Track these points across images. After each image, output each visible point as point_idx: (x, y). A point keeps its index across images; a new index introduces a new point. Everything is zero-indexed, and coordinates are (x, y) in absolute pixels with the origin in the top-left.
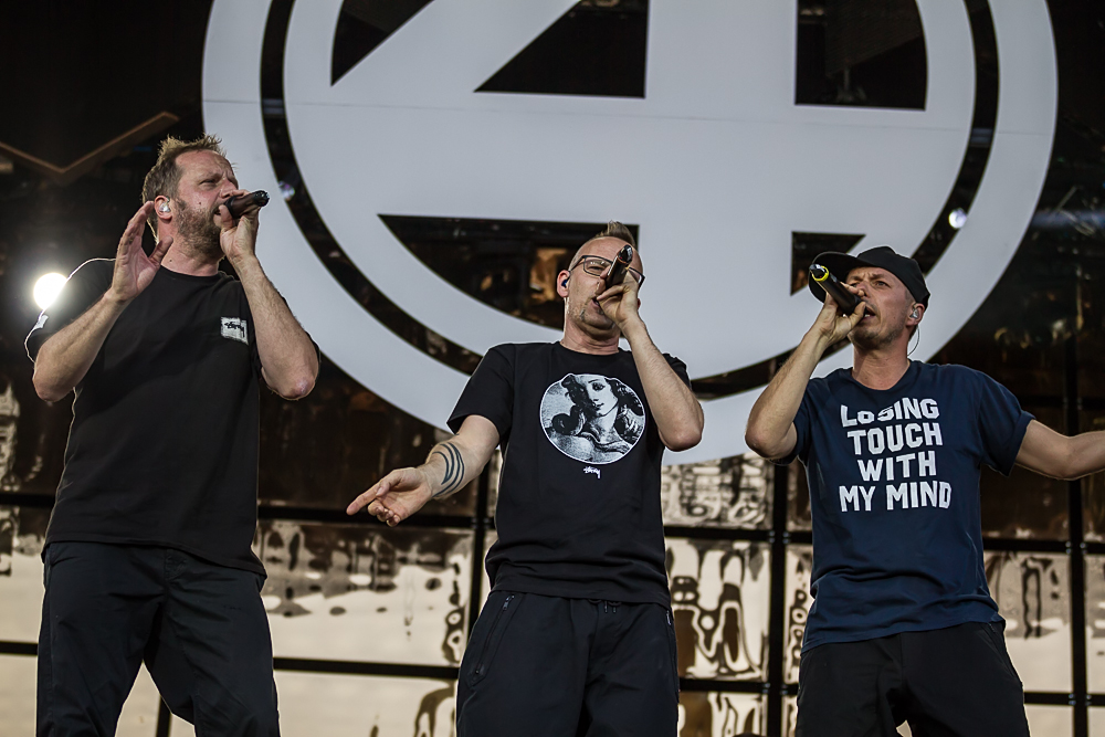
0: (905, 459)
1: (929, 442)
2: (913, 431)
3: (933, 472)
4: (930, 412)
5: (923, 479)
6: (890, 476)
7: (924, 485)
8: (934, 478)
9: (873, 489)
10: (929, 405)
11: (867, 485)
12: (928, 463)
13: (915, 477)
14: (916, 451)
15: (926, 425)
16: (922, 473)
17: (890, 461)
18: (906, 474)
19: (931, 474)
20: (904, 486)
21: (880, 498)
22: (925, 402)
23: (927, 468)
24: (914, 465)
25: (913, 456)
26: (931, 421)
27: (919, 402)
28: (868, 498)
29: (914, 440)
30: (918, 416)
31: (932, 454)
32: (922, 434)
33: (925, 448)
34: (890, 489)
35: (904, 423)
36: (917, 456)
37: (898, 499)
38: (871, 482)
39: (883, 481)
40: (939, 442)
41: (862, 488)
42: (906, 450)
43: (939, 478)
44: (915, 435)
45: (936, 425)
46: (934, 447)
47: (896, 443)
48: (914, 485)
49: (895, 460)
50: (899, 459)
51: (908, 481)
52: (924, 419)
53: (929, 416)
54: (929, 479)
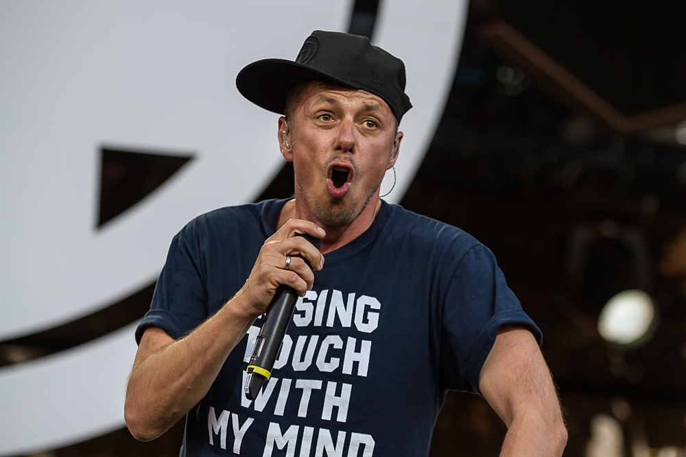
0: (308, 386)
1: (347, 370)
2: (331, 346)
3: (342, 417)
4: (365, 321)
5: (325, 424)
6: (279, 410)
7: (325, 434)
8: (342, 426)
9: (249, 422)
10: (368, 309)
11: (244, 414)
12: (338, 402)
13: (314, 419)
14: (326, 377)
15: (352, 341)
16: (326, 415)
17: (287, 383)
18: (302, 413)
19: (339, 420)
20: (293, 430)
21: (256, 438)
22: (365, 300)
23: (335, 409)
24: (318, 398)
25: (318, 384)
26: (360, 337)
27: (356, 298)
28: (240, 434)
29: (328, 360)
30: (346, 323)
31: (347, 388)
32: (340, 354)
33: (338, 376)
34: (274, 429)
35: (323, 332)
36: (324, 386)
37: (280, 447)
38: (250, 412)
39: (268, 414)
40: (363, 371)
41: (235, 417)
42: (313, 372)
43: (349, 427)
44: (333, 352)
45: (367, 345)
46: (353, 379)
47: (302, 359)
48: (309, 431)
49: (293, 384)
50: (300, 383)
51: (302, 423)
52: (352, 331)
53: (362, 327)
54: (334, 426)
